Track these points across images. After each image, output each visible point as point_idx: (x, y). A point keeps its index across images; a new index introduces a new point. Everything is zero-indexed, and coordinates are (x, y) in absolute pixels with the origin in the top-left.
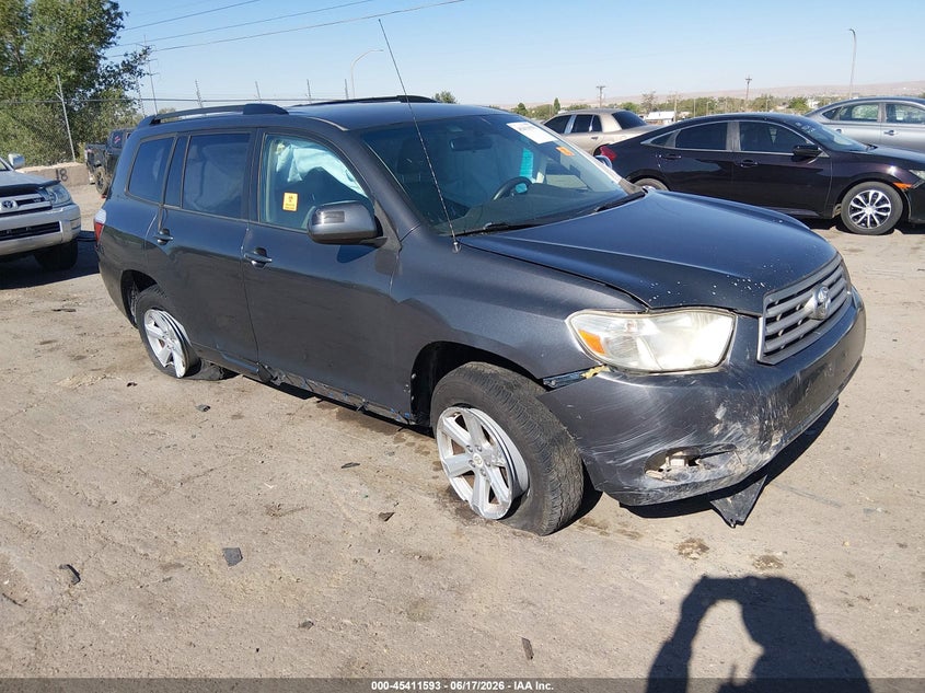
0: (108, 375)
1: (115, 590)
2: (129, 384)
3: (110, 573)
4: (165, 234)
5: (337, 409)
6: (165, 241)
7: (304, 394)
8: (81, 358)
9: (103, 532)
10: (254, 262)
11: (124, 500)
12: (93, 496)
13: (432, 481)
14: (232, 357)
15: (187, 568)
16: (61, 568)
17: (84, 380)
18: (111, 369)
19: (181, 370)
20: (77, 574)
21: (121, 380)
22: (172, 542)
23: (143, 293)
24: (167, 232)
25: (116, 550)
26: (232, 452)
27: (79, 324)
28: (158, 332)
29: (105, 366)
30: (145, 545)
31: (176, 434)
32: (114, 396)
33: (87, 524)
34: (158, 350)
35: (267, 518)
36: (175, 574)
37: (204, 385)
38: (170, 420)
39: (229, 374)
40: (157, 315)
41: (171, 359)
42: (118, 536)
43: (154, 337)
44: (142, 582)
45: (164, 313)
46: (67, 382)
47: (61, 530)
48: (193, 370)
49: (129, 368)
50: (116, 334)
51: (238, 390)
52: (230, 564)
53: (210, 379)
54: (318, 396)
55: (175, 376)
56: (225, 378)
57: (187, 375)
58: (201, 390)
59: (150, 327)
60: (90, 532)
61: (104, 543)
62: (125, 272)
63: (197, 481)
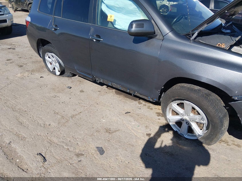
0: (33, 73)
1: (62, 166)
2: (41, 77)
3: (57, 157)
4: (55, 27)
5: (114, 90)
6: (56, 30)
7: (101, 84)
8: (21, 66)
9: (49, 138)
10: (94, 40)
11: (53, 124)
12: (41, 122)
13: (158, 120)
14: (80, 72)
15: (85, 155)
16: (37, 155)
17: (25, 75)
18: (33, 71)
19: (58, 73)
20: (44, 158)
21: (37, 75)
22: (76, 143)
23: (45, 47)
24: (56, 26)
25: (56, 147)
26: (85, 105)
27: (18, 54)
28: (50, 60)
29: (31, 69)
30: (67, 145)
31: (63, 97)
32: (37, 81)
33: (42, 134)
34: (49, 66)
35: (107, 134)
36: (82, 158)
37: (67, 79)
38: (59, 92)
39: (74, 75)
40: (50, 54)
41: (54, 69)
42: (55, 140)
43: (48, 61)
44: (71, 162)
45: (53, 54)
46: (19, 75)
47: (33, 137)
48: (62, 73)
49: (39, 70)
50: (31, 58)
51: (79, 81)
52: (101, 154)
53: (68, 77)
54: (106, 85)
55: (56, 75)
56: (73, 76)
57: (60, 75)
58: (66, 80)
59: (47, 58)
60: (44, 138)
61: (51, 143)
62: (38, 39)
63: (77, 117)
